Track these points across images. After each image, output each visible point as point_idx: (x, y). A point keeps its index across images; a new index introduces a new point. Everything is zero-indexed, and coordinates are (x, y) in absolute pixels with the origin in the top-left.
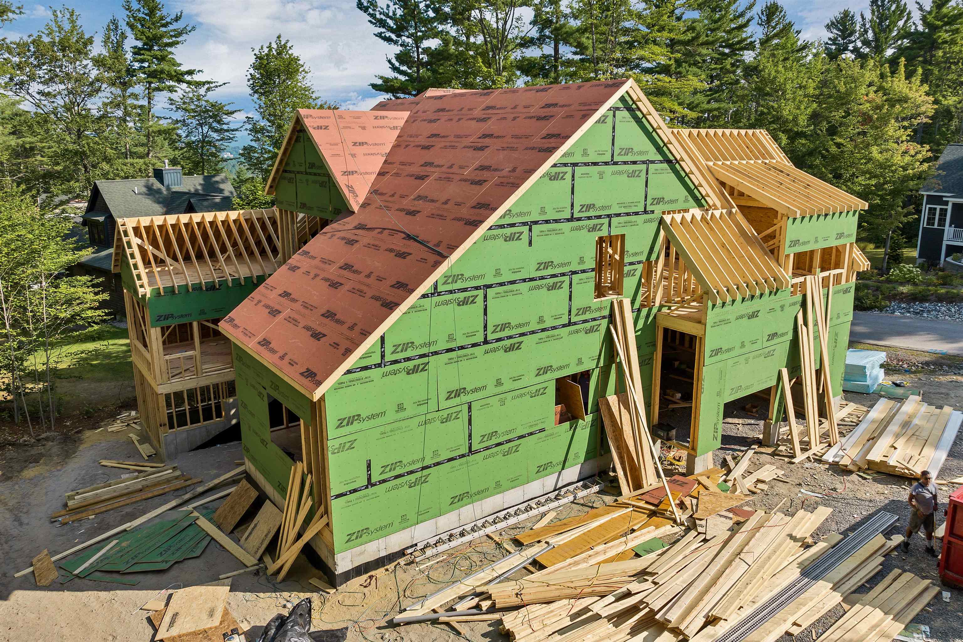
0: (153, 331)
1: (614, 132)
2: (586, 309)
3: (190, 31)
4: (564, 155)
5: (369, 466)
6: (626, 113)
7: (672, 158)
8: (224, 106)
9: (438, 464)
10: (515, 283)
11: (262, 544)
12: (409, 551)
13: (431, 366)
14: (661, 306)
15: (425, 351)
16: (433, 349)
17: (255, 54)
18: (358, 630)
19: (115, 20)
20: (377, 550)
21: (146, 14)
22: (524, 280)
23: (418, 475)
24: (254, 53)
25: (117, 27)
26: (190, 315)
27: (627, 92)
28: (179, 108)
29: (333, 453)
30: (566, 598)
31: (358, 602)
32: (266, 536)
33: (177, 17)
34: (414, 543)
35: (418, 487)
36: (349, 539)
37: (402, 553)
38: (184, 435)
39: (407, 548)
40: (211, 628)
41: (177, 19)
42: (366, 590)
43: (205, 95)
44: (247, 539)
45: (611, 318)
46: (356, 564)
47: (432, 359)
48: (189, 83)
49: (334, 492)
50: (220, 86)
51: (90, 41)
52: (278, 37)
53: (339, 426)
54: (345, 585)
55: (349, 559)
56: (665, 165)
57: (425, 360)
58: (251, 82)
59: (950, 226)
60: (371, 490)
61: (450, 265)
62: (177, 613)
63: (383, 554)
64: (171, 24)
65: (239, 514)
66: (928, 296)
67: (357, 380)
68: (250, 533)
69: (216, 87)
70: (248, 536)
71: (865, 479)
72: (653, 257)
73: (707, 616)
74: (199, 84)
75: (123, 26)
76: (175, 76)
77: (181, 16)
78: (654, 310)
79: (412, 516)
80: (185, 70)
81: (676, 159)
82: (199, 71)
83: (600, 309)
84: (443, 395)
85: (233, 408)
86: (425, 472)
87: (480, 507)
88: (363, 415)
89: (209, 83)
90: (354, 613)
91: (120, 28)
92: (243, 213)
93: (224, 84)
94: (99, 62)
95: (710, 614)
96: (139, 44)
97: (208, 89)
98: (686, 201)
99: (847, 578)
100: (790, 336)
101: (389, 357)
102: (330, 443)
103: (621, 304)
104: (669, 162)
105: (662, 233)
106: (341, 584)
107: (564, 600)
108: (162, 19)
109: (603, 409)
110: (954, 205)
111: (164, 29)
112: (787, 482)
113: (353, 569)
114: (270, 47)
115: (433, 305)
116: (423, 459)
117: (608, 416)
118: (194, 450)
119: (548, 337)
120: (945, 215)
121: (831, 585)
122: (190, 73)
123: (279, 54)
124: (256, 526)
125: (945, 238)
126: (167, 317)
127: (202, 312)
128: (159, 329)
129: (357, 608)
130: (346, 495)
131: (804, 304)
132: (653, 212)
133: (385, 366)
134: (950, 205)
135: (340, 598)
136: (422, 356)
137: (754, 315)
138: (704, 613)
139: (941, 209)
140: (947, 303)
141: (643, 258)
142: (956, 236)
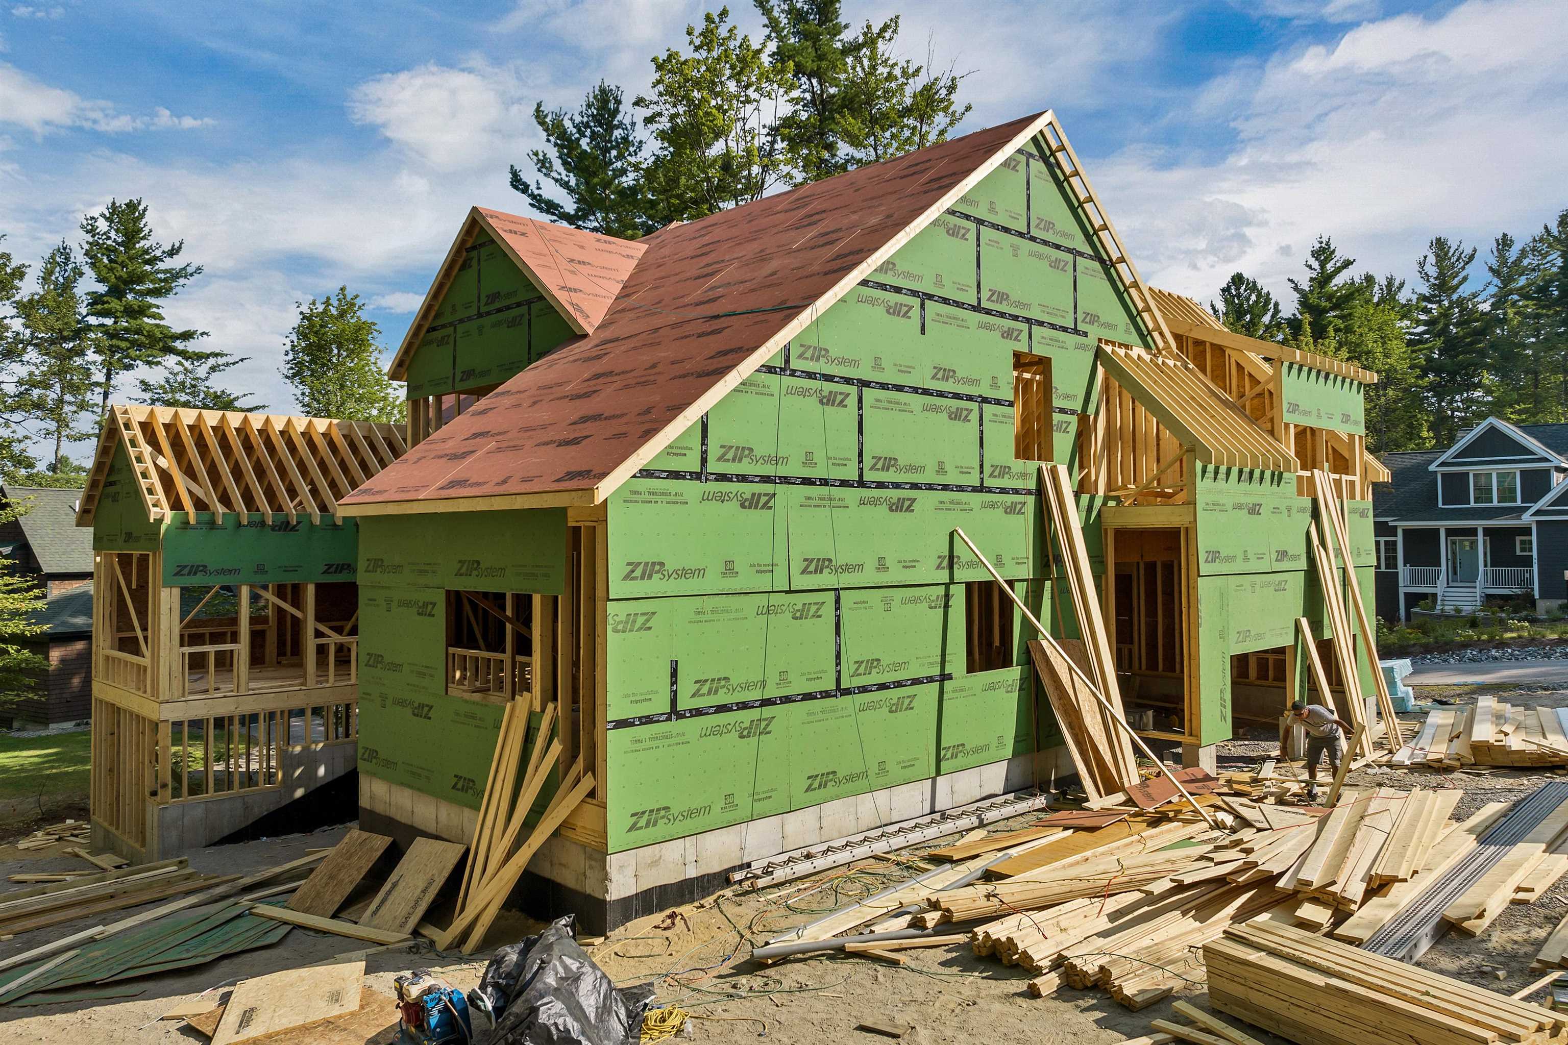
0: (165, 593)
1: (1028, 189)
2: (1004, 470)
3: (191, 275)
4: (963, 199)
5: (674, 674)
6: (1041, 166)
7: (1105, 257)
8: (236, 399)
9: (787, 700)
10: (901, 391)
11: (415, 907)
12: (738, 876)
13: (779, 501)
14: (1107, 498)
15: (768, 470)
16: (782, 471)
17: (301, 313)
18: (672, 982)
19: (65, 249)
20: (681, 861)
21: (118, 244)
22: (915, 390)
23: (754, 714)
24: (299, 310)
25: (67, 259)
26: (237, 571)
27: (1041, 132)
28: (158, 400)
29: (616, 631)
30: (1082, 896)
31: (656, 951)
32: (424, 891)
33: (173, 249)
34: (746, 860)
35: (753, 740)
36: (635, 824)
37: (723, 879)
38: (199, 812)
39: (733, 869)
40: (340, 1017)
41: (173, 252)
42: (668, 933)
43: (207, 379)
44: (374, 913)
45: (1040, 492)
46: (645, 886)
47: (781, 489)
48: (184, 354)
49: (613, 714)
50: (234, 364)
51: (19, 273)
52: (341, 289)
53: (628, 577)
54: (622, 928)
55: (630, 871)
56: (1097, 265)
57: (768, 488)
58: (291, 357)
59: (1405, 566)
60: (676, 725)
61: (814, 318)
62: (252, 1010)
63: (692, 872)
64: (161, 260)
65: (351, 882)
66: (1408, 646)
67: (662, 494)
68: (383, 902)
69: (227, 365)
70: (378, 909)
71: (1479, 775)
72: (1091, 410)
73: (1369, 879)
74: (200, 357)
75: (79, 257)
76: (160, 339)
77: (180, 248)
78: (1098, 502)
79: (743, 800)
80: (179, 332)
81: (1111, 260)
82: (202, 334)
83: (1024, 475)
84: (797, 566)
85: (298, 767)
86: (768, 711)
87: (853, 810)
88: (670, 567)
89: (216, 355)
90: (656, 965)
91: (72, 260)
92: (337, 424)
93: (242, 360)
94: (26, 309)
95: (1373, 873)
96: (102, 288)
97: (213, 369)
98: (1127, 331)
99: (1560, 841)
100: (1303, 564)
101: (713, 467)
102: (611, 607)
103: (1054, 472)
104: (1102, 261)
105: (1100, 370)
106: (616, 926)
107: (1080, 900)
108: (146, 252)
109: (1037, 657)
110: (1406, 532)
111: (148, 268)
112: (1357, 785)
113: (637, 894)
114: (327, 303)
115: (783, 392)
116: (764, 683)
117: (1046, 670)
118: (215, 844)
119: (952, 502)
120: (1395, 550)
121: (1543, 846)
122: (187, 336)
123: (342, 314)
124: (395, 885)
125: (1401, 584)
126: (194, 570)
127: (260, 569)
128: (176, 592)
129: (659, 959)
130: (632, 724)
131: (1316, 514)
132: (1085, 334)
133: (707, 480)
134: (1400, 532)
135: (617, 947)
136: (766, 479)
137: (1254, 510)
138: (1361, 872)
139: (1386, 542)
140: (1440, 653)
141: (1078, 406)
142: (1414, 580)
